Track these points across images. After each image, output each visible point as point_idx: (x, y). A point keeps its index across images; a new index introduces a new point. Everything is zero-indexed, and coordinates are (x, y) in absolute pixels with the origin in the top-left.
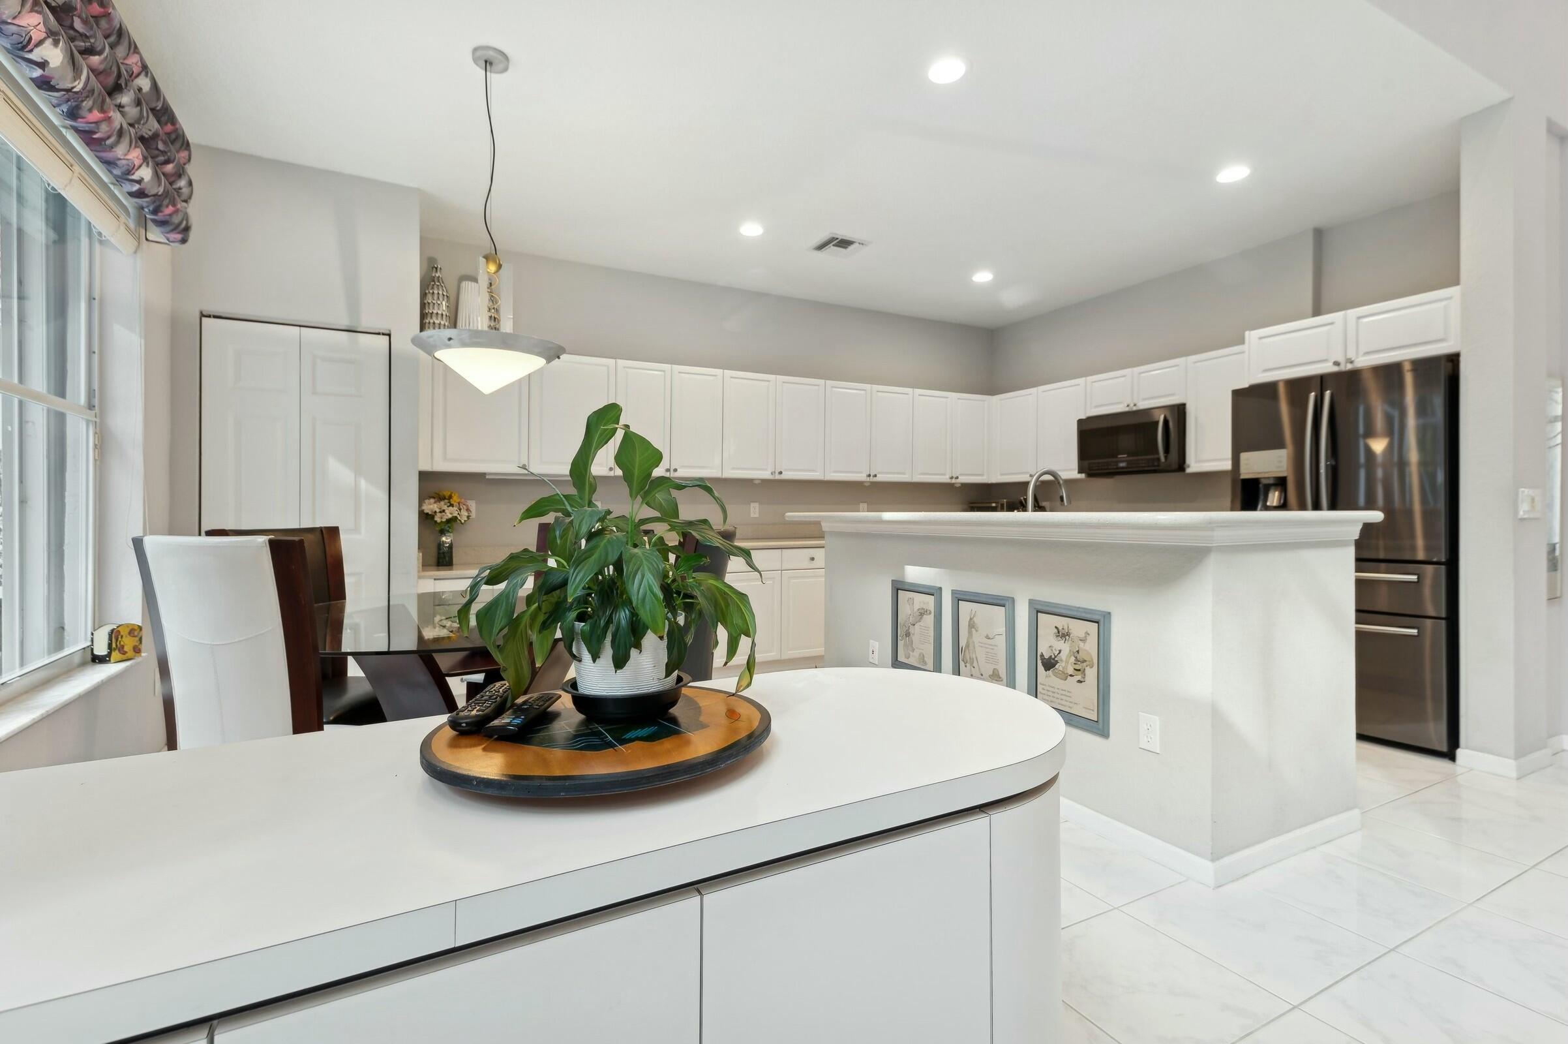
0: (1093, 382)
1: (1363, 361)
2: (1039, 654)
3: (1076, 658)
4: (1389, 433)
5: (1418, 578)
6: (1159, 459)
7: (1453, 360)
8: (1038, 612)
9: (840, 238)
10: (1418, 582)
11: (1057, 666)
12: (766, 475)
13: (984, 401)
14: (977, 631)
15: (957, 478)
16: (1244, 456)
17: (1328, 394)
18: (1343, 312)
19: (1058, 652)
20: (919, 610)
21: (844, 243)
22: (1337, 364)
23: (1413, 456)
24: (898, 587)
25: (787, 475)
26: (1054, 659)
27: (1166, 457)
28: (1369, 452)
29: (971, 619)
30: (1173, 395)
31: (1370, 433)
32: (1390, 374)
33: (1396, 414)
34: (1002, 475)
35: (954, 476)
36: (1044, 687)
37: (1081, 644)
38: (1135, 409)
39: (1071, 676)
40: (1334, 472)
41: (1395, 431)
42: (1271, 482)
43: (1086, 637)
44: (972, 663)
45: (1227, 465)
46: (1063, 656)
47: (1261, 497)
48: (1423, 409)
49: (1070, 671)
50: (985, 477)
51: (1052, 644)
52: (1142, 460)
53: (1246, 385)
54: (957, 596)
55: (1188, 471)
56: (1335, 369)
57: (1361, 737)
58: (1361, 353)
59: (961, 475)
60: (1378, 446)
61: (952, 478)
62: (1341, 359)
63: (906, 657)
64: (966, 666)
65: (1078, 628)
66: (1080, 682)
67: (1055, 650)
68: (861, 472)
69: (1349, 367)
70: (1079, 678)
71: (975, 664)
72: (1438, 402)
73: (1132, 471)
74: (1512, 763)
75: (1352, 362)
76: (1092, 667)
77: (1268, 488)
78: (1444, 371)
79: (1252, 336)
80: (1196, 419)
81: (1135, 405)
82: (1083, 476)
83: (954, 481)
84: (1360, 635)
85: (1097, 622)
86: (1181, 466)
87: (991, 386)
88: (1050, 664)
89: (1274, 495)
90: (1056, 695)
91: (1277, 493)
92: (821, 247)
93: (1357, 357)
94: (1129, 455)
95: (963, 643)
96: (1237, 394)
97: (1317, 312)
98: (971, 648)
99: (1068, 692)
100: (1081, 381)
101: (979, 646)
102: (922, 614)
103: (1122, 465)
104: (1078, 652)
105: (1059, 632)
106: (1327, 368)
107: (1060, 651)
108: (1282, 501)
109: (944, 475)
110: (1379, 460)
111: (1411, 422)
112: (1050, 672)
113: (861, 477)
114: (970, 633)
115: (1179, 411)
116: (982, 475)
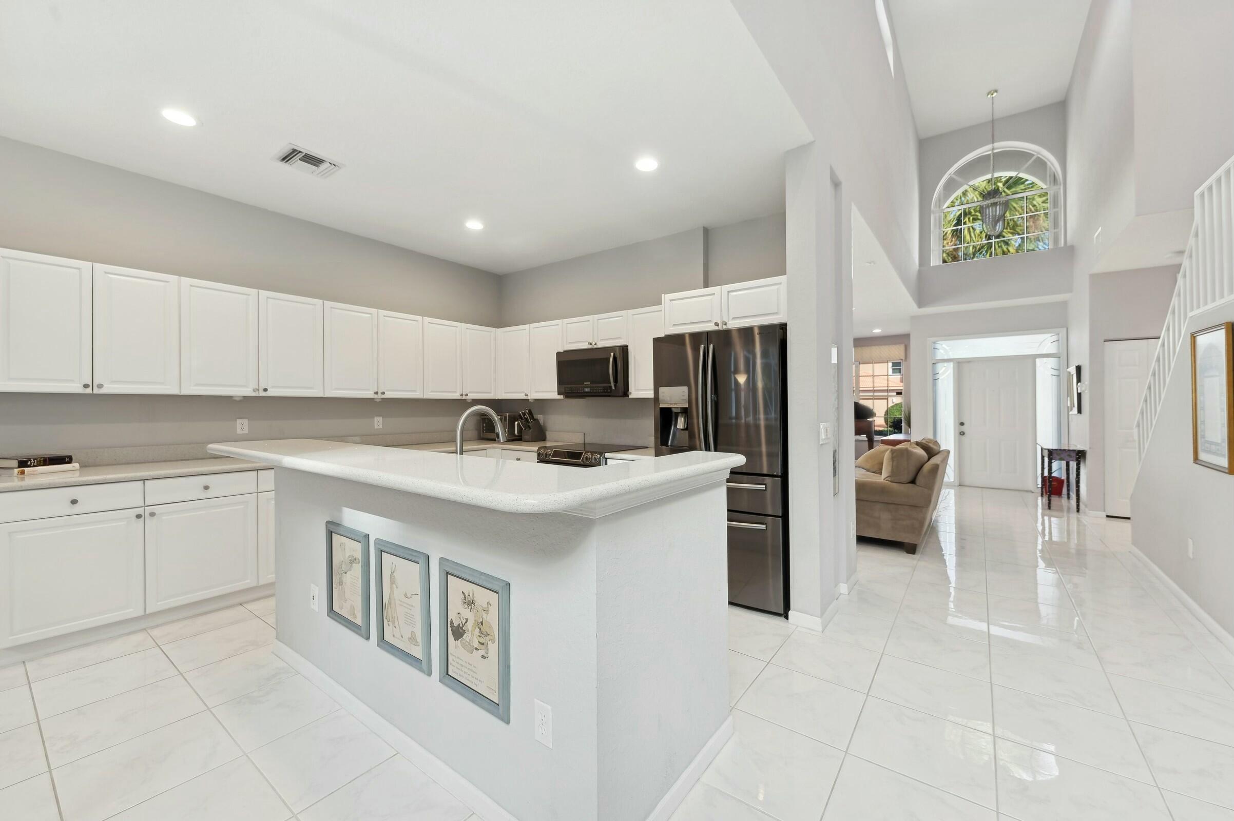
0: (567, 324)
1: (733, 324)
2: (449, 621)
3: (480, 629)
4: (747, 371)
5: (766, 487)
6: (610, 387)
7: (783, 327)
8: (447, 573)
9: (305, 152)
10: (766, 490)
11: (464, 637)
12: (248, 392)
13: (491, 332)
14: (397, 587)
15: (467, 395)
16: (662, 390)
17: (711, 346)
18: (720, 287)
19: (465, 621)
20: (349, 556)
21: (313, 160)
22: (717, 324)
23: (760, 385)
24: (333, 529)
25: (272, 392)
26: (462, 628)
27: (615, 386)
28: (736, 382)
29: (392, 573)
30: (620, 338)
31: (737, 371)
32: (747, 333)
33: (751, 357)
34: (505, 393)
35: (464, 394)
36: (454, 658)
37: (485, 615)
38: (595, 347)
39: (477, 649)
40: (716, 405)
41: (750, 370)
42: (679, 411)
43: (488, 607)
44: (394, 623)
45: (650, 394)
46: (470, 625)
47: (673, 423)
48: (765, 354)
49: (476, 645)
50: (492, 395)
51: (461, 613)
52: (600, 387)
53: (663, 335)
54: (379, 547)
55: (631, 397)
56: (716, 328)
57: (730, 603)
58: (731, 318)
59: (470, 392)
60: (742, 379)
61: (462, 395)
62: (719, 322)
63: (339, 608)
64: (389, 625)
65: (483, 597)
66: (483, 657)
67: (463, 617)
68: (368, 390)
69: (724, 327)
70: (482, 652)
71: (396, 624)
72: (775, 351)
73: (592, 395)
74: (819, 620)
75: (725, 324)
76: (493, 643)
77: (677, 414)
78: (779, 333)
79: (666, 298)
80: (635, 358)
81: (595, 344)
82: (562, 397)
83: (464, 398)
84: (730, 529)
85: (497, 593)
86: (626, 393)
87: (499, 322)
88: (459, 633)
89: (681, 420)
90: (463, 668)
91: (683, 419)
92: (287, 158)
93: (729, 321)
94: (592, 382)
95: (386, 600)
96: (657, 341)
97: (706, 285)
98: (393, 602)
99: (474, 667)
100: (559, 322)
101: (400, 605)
102: (352, 562)
103: (587, 390)
104: (482, 623)
105: (465, 598)
106: (711, 327)
107: (467, 620)
108: (686, 426)
109: (455, 392)
110: (743, 387)
111: (759, 361)
112: (459, 642)
113: (369, 394)
114: (391, 588)
115: (624, 349)
116: (490, 393)
